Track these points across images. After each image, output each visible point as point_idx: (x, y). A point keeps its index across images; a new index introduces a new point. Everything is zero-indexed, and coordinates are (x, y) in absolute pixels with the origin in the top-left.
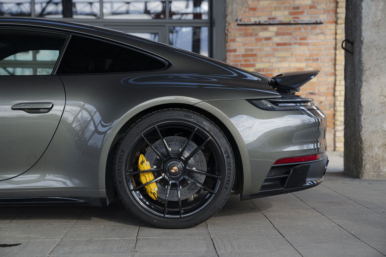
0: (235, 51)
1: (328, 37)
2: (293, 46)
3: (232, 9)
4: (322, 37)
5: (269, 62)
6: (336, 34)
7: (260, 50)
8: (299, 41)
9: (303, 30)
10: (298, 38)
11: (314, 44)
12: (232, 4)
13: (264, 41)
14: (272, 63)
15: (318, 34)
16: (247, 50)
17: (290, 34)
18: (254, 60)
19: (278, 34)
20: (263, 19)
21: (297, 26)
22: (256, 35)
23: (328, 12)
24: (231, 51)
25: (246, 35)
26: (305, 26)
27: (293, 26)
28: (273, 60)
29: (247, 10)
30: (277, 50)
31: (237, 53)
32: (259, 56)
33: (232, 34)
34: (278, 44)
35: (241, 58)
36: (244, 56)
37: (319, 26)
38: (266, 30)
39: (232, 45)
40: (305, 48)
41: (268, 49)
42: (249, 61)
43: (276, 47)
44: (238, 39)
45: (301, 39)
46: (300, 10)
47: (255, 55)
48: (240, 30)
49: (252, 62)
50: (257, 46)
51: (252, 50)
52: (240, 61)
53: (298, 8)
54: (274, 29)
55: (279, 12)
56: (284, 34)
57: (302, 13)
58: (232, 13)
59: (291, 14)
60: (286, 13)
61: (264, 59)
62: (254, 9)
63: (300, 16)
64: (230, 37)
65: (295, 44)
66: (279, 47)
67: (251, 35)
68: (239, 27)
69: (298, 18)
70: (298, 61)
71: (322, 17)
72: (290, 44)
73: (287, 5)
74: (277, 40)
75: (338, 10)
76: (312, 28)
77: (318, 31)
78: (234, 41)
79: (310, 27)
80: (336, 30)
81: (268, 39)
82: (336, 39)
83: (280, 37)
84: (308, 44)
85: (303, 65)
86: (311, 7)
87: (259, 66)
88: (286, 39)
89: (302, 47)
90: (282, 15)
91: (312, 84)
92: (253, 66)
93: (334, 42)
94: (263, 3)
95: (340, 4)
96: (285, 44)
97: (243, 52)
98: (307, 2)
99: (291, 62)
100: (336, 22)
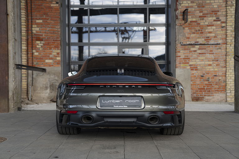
0: (180, 57)
1: (222, 50)
2: (206, 54)
3: (178, 38)
4: (220, 50)
5: (196, 62)
6: (226, 49)
7: (191, 56)
8: (209, 52)
9: (211, 47)
10: (209, 51)
11: (216, 53)
12: (178, 36)
13: (193, 52)
14: (197, 62)
15: (218, 49)
16: (185, 56)
17: (205, 49)
18: (189, 61)
19: (199, 49)
20: (193, 42)
21: (208, 45)
22: (190, 49)
23: (223, 39)
24: (178, 57)
25: (185, 49)
26: (212, 45)
27: (206, 45)
28: (198, 60)
29: (185, 38)
30: (199, 56)
31: (181, 58)
32: (191, 59)
33: (178, 49)
34: (200, 54)
35: (183, 60)
36: (184, 59)
37: (218, 45)
38: (194, 47)
39: (178, 54)
40: (212, 55)
41: (195, 56)
42: (186, 61)
43: (199, 55)
44: (181, 51)
45: (210, 51)
46: (210, 38)
47: (189, 58)
48: (182, 47)
49: (188, 62)
50: (190, 54)
51: (188, 56)
52: (182, 61)
53: (209, 37)
54: (198, 47)
55: (200, 39)
56: (202, 49)
57: (211, 39)
58: (178, 40)
59: (205, 40)
60: (203, 39)
61: (193, 60)
62: (189, 38)
63: (209, 41)
64: (177, 51)
65: (207, 53)
66: (200, 55)
67: (187, 49)
68: (181, 46)
69: (209, 42)
70: (209, 61)
71: (220, 42)
72: (205, 53)
73: (204, 36)
74: (199, 51)
75: (227, 38)
76: (215, 46)
77: (218, 47)
78: (179, 52)
79: (214, 46)
80: (226, 47)
81: (195, 51)
82: (226, 51)
83: (200, 50)
84: (213, 53)
85: (211, 63)
86: (215, 37)
87: (191, 63)
88: (203, 51)
89: (211, 55)
90: (201, 41)
91: (215, 71)
92: (188, 63)
93: (225, 52)
94: (193, 35)
95: (228, 36)
96: (203, 54)
97: (183, 57)
98: (213, 35)
99: (206, 61)
100: (226, 44)
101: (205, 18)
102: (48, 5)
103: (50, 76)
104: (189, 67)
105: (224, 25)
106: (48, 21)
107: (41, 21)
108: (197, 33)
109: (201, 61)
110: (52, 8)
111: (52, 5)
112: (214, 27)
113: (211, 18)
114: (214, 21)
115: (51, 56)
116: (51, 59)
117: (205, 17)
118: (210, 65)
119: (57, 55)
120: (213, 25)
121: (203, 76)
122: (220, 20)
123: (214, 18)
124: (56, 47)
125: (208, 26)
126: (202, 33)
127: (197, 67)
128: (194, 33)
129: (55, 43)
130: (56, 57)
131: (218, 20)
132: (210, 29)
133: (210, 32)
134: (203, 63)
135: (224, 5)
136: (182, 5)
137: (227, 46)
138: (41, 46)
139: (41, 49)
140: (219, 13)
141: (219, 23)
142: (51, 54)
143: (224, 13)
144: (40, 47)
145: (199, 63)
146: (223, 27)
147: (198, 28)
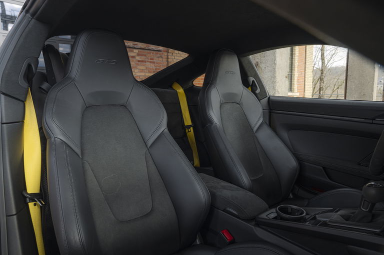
4: (161, 59)
6: (168, 58)
8: (150, 60)
9: (152, 54)
10: (149, 58)
11: (157, 63)
14: (136, 73)
15: (159, 57)
17: (145, 55)
19: (138, 55)
20: (131, 44)
21: (148, 51)
26: (153, 51)
27: (146, 51)
30: (138, 65)
34: (139, 61)
37: (159, 52)
38: (132, 51)
41: (133, 64)
43: (137, 62)
45: (151, 59)
54: (136, 51)
56: (142, 55)
65: (148, 62)
66: (140, 63)
69: (150, 46)
70: (149, 72)
71: (161, 48)
72: (145, 62)
74: (138, 58)
76: (156, 54)
77: (159, 55)
79: (155, 52)
80: (168, 56)
81: (133, 57)
82: (168, 61)
83: (140, 57)
84: (154, 63)
88: (143, 58)
89: (151, 64)
93: (167, 63)
96: (142, 61)
99: (146, 72)
100: (168, 52)
109: (141, 72)
134: (143, 74)
137: (169, 54)
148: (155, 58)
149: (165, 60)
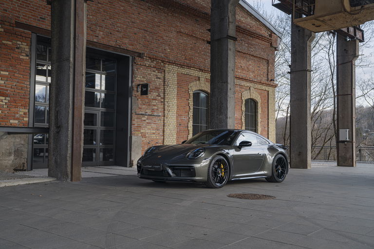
0: (134, 124)
2: (152, 124)
4: (160, 121)
5: (145, 130)
6: (164, 120)
7: (142, 125)
10: (153, 121)
11: (158, 124)
12: (134, 106)
13: (143, 121)
17: (151, 119)
19: (147, 119)
20: (143, 113)
21: (153, 116)
23: (162, 112)
25: (138, 118)
26: (155, 117)
29: (139, 108)
30: (147, 125)
32: (142, 127)
33: (134, 118)
34: (148, 123)
36: (137, 127)
37: (159, 117)
38: (144, 117)
39: (133, 122)
41: (144, 124)
42: (139, 129)
47: (140, 127)
48: (136, 116)
50: (141, 123)
51: (139, 125)
52: (136, 129)
53: (153, 109)
54: (146, 117)
55: (148, 110)
56: (149, 119)
57: (154, 111)
58: (134, 109)
59: (151, 111)
61: (143, 129)
62: (141, 108)
67: (140, 118)
69: (153, 113)
70: (153, 130)
71: (160, 114)
73: (150, 108)
74: (147, 121)
75: (165, 112)
77: (159, 119)
78: (134, 120)
79: (157, 117)
81: (145, 120)
84: (156, 124)
85: (154, 132)
86: (157, 110)
87: (142, 131)
88: (150, 121)
89: (154, 125)
90: (149, 112)
91: (157, 139)
92: (140, 131)
94: (144, 106)
95: (166, 110)
96: (149, 123)
97: (137, 125)
98: (156, 108)
100: (164, 116)
101: (152, 93)
102: (16, 56)
103: (15, 139)
104: (140, 135)
105: (162, 100)
106: (16, 75)
107: (7, 73)
108: (147, 105)
110: (21, 60)
111: (21, 57)
112: (157, 102)
113: (155, 94)
114: (157, 96)
115: (17, 116)
116: (17, 119)
117: (151, 91)
118: (154, 133)
119: (24, 116)
120: (156, 100)
121: (149, 143)
122: (160, 96)
123: (157, 94)
124: (24, 106)
125: (153, 100)
126: (149, 105)
127: (145, 135)
128: (144, 105)
129: (22, 101)
130: (23, 117)
131: (159, 96)
132: (154, 103)
133: (154, 105)
134: (150, 131)
135: (162, 84)
136: (137, 78)
138: (6, 103)
139: (4, 106)
140: (160, 90)
141: (160, 98)
142: (17, 113)
143: (163, 91)
144: (4, 103)
145: (147, 131)
146: (162, 102)
147: (147, 101)
148: (157, 121)
149: (162, 122)
